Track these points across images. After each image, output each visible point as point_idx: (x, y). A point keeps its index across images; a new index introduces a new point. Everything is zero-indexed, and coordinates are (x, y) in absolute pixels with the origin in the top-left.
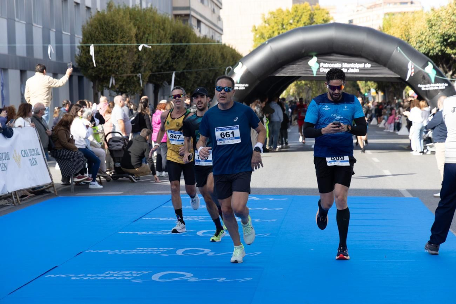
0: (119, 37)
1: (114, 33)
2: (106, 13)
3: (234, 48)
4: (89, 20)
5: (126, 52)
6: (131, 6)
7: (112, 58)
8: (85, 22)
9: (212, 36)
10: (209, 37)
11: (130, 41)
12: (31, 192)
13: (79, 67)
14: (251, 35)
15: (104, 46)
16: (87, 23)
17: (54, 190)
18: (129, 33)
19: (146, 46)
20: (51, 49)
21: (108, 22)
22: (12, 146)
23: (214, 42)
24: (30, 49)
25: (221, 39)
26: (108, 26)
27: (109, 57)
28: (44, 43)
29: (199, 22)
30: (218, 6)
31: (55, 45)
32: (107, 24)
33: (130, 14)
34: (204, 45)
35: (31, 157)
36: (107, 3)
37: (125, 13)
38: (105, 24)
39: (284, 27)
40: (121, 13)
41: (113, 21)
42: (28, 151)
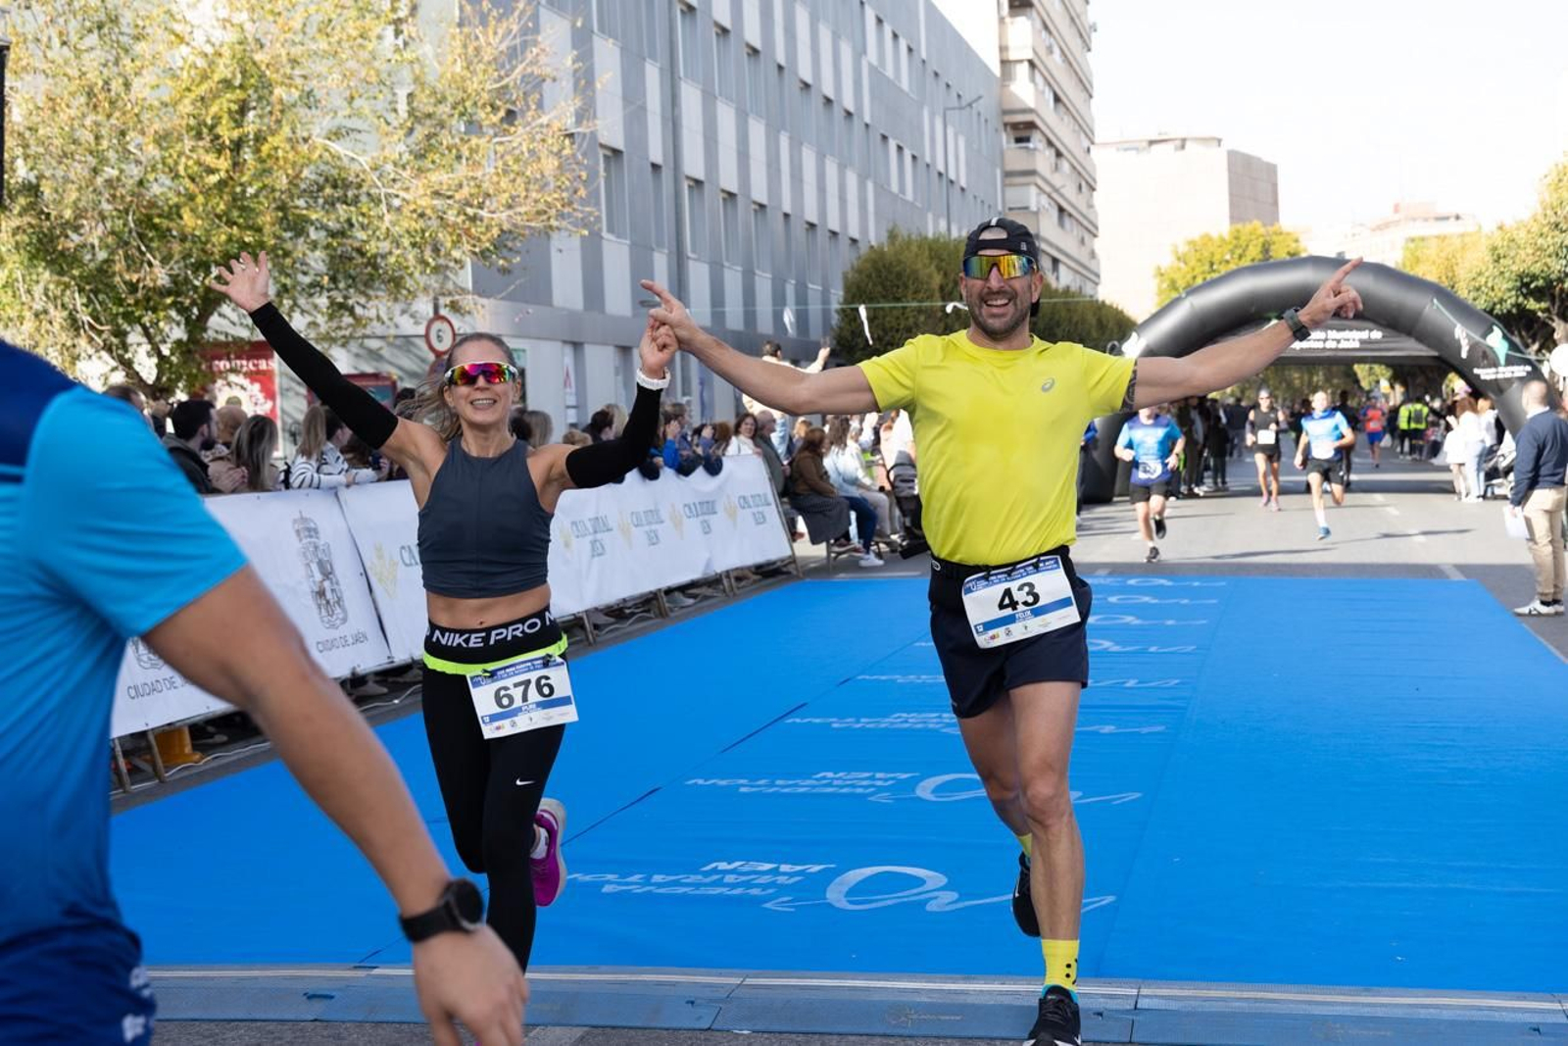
0: (910, 292)
1: (900, 283)
2: (886, 249)
3: (1120, 308)
4: (855, 263)
5: (922, 318)
6: (930, 235)
7: (897, 331)
8: (849, 266)
9: (1080, 288)
10: (1074, 288)
11: (930, 297)
12: (756, 573)
13: (838, 348)
14: (1153, 285)
15: (882, 309)
16: (852, 268)
17: (797, 569)
18: (928, 283)
19: (959, 305)
20: (788, 317)
21: (891, 264)
22: (720, 488)
23: (1085, 296)
24: (750, 316)
25: (1096, 293)
26: (890, 272)
27: (892, 328)
28: (775, 304)
29: (1055, 261)
30: (1089, 231)
31: (794, 308)
32: (888, 267)
33: (931, 249)
34: (1065, 303)
35: (755, 510)
36: (888, 231)
37: (919, 247)
38: (884, 266)
39: (1215, 267)
40: (914, 248)
41: (900, 262)
42: (750, 499)
